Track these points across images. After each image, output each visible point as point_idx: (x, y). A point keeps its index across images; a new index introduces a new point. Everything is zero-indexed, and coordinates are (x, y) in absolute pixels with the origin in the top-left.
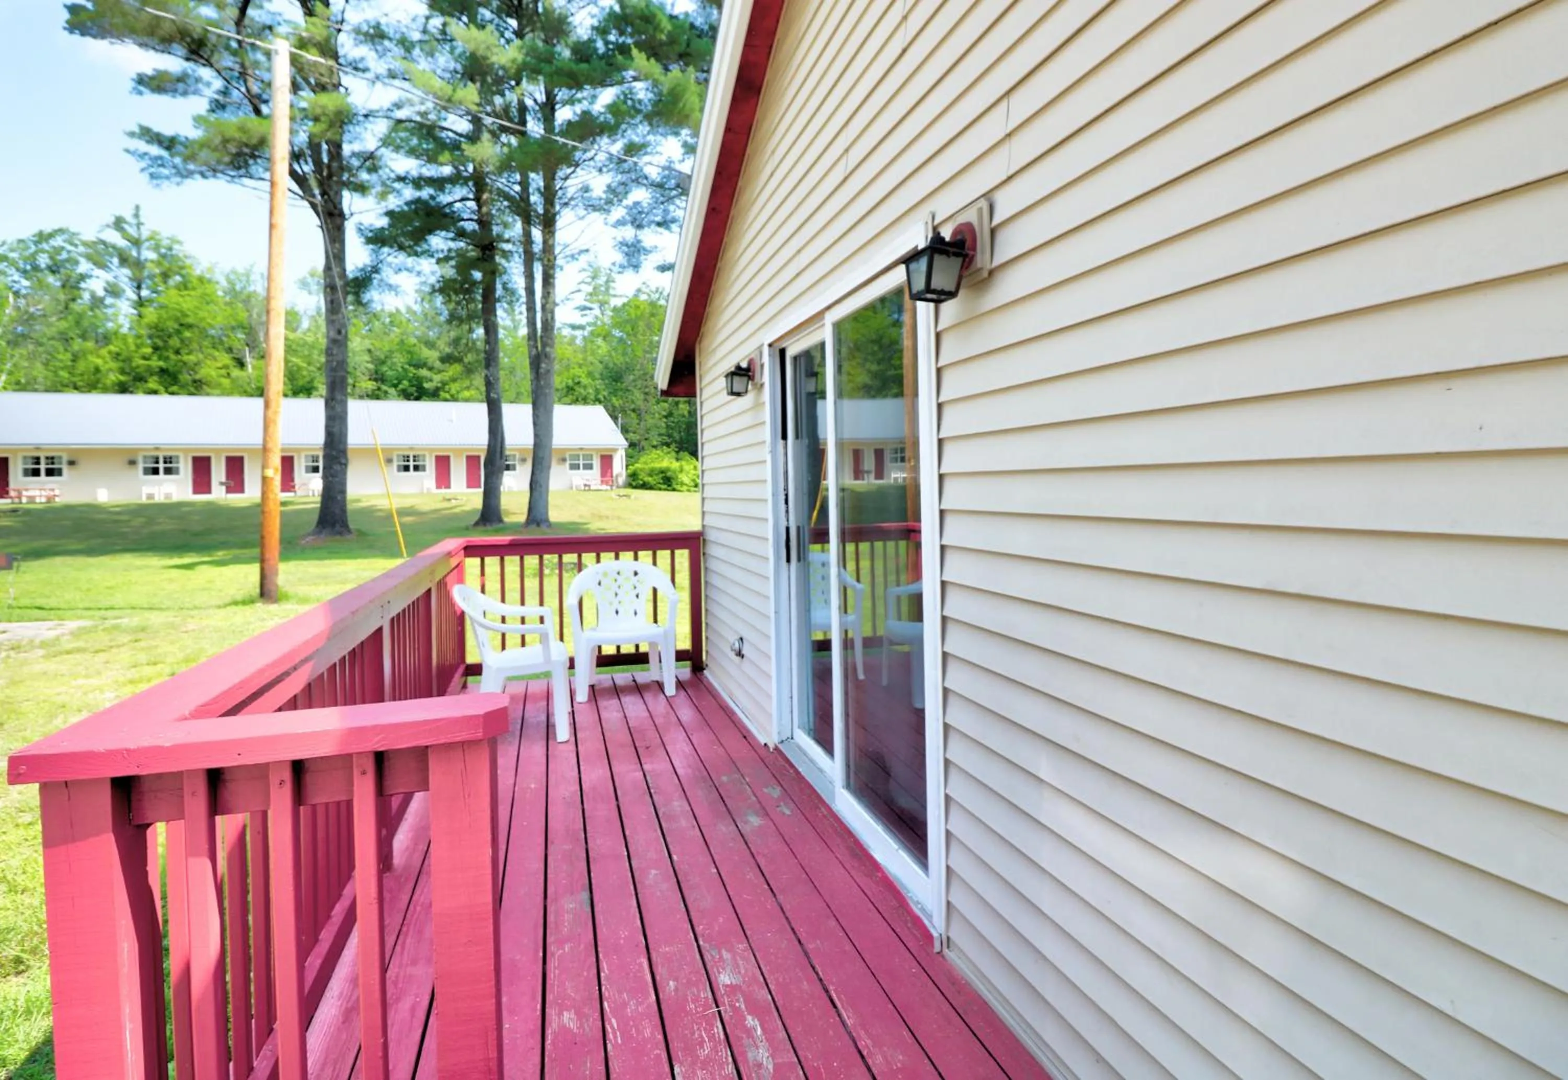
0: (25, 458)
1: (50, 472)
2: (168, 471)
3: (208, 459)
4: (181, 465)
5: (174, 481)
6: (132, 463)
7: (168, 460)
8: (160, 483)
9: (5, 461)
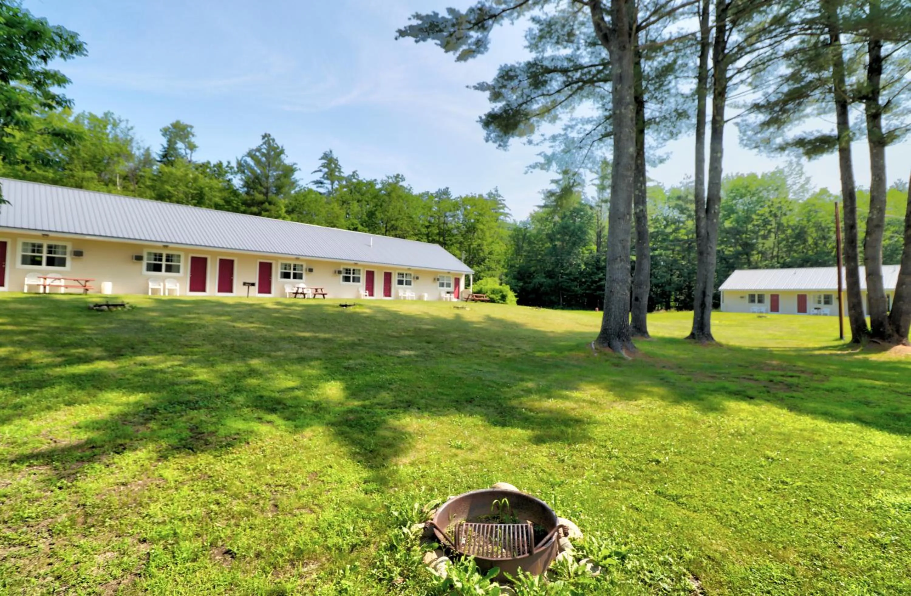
0: (25, 244)
1: (51, 262)
2: (169, 269)
3: (205, 260)
4: (182, 265)
5: (174, 278)
6: (139, 258)
7: (169, 258)
8: (164, 279)
9: (4, 245)
